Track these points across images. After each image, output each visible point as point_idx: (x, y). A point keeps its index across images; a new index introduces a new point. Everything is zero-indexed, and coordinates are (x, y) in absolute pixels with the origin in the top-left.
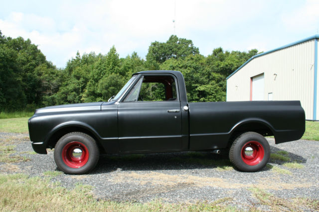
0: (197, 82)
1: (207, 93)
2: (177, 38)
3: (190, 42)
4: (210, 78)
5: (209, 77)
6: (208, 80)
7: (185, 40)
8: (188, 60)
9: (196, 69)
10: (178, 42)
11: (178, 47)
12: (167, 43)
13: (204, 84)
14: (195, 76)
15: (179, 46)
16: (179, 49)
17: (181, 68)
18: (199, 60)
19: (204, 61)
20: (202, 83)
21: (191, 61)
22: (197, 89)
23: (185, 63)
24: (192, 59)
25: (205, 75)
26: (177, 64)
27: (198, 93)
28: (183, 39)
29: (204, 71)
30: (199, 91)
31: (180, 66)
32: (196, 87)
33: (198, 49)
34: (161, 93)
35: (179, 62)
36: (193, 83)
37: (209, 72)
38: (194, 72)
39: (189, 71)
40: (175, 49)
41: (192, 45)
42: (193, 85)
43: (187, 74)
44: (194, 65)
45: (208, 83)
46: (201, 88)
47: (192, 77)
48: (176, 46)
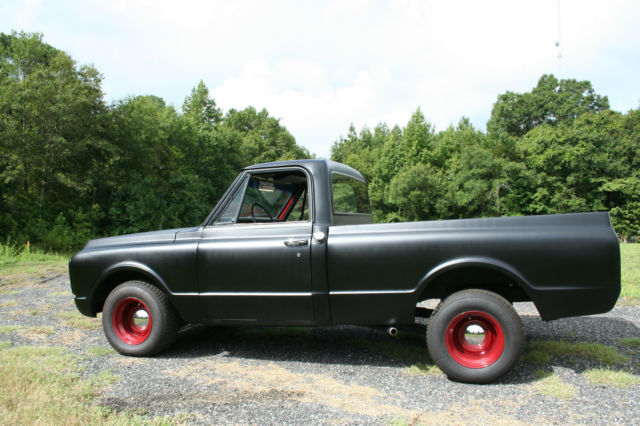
0: (602, 172)
1: (627, 196)
2: (556, 80)
3: (587, 84)
4: (634, 163)
5: (630, 161)
6: (628, 166)
7: (574, 81)
8: (580, 126)
9: (599, 145)
10: (557, 89)
11: (559, 99)
12: (534, 92)
13: (619, 177)
14: (596, 159)
15: (561, 96)
16: (560, 103)
17: (562, 144)
18: (606, 123)
19: (618, 125)
20: (613, 175)
21: (587, 127)
22: (601, 189)
23: (572, 132)
24: (589, 122)
25: (621, 157)
26: (554, 136)
27: (603, 198)
28: (568, 82)
29: (618, 148)
30: (605, 192)
31: (561, 140)
32: (600, 184)
33: (606, 99)
34: (518, 199)
35: (559, 131)
36: (594, 176)
37: (630, 149)
38: (593, 151)
39: (582, 151)
40: (551, 104)
41: (590, 92)
42: (593, 180)
43: (577, 156)
44: (594, 135)
45: (628, 175)
46: (613, 186)
47: (590, 162)
48: (554, 98)
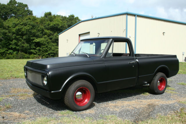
0: (34, 36)
1: (41, 43)
2: (16, 2)
3: (26, 6)
4: (43, 33)
5: (42, 33)
6: (42, 34)
7: (22, 4)
8: (27, 20)
9: (33, 26)
10: (17, 5)
11: (18, 9)
12: (8, 4)
13: (39, 38)
14: (33, 31)
15: (18, 8)
16: (18, 10)
17: (22, 25)
18: (35, 20)
19: (38, 21)
20: (38, 37)
21: (29, 20)
22: (34, 41)
23: (25, 21)
25: (39, 31)
26: (18, 22)
27: (35, 44)
28: (20, 3)
29: (39, 28)
30: (35, 42)
31: (21, 23)
32: (34, 39)
33: (32, 12)
34: (6, 43)
35: (20, 20)
36: (32, 37)
37: (42, 29)
38: (32, 28)
39: (28, 28)
40: (15, 11)
41: (27, 8)
42: (32, 38)
43: (27, 30)
44: (32, 23)
45: (42, 37)
46: (37, 40)
47: (31, 32)
48: (15, 8)
